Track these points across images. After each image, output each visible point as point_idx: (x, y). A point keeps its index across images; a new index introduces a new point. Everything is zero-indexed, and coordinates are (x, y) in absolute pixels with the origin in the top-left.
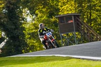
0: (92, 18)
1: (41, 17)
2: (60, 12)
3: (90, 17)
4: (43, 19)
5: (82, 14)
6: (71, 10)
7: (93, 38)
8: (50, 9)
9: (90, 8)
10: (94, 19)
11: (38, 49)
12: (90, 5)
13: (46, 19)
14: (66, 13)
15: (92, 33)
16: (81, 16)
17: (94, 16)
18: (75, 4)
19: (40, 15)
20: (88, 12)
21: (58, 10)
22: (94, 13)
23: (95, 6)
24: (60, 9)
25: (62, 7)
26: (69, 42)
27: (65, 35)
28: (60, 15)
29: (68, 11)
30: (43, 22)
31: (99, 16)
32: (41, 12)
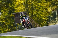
0: (34, 14)
1: (4, 14)
2: (15, 11)
3: (33, 14)
4: (5, 15)
5: (28, 12)
6: (21, 10)
7: (34, 26)
8: (9, 9)
9: (32, 8)
10: (35, 15)
11: (3, 32)
12: (33, 7)
13: (8, 15)
14: (18, 11)
15: (33, 23)
16: (27, 13)
17: (35, 13)
18: (24, 7)
19: (4, 13)
20: (31, 11)
21: (14, 10)
22: (35, 12)
23: (35, 7)
24: (15, 10)
25: (16, 8)
26: (21, 28)
27: (18, 24)
28: (15, 13)
29: (20, 10)
30: (6, 17)
31: (38, 13)
32: (4, 11)
